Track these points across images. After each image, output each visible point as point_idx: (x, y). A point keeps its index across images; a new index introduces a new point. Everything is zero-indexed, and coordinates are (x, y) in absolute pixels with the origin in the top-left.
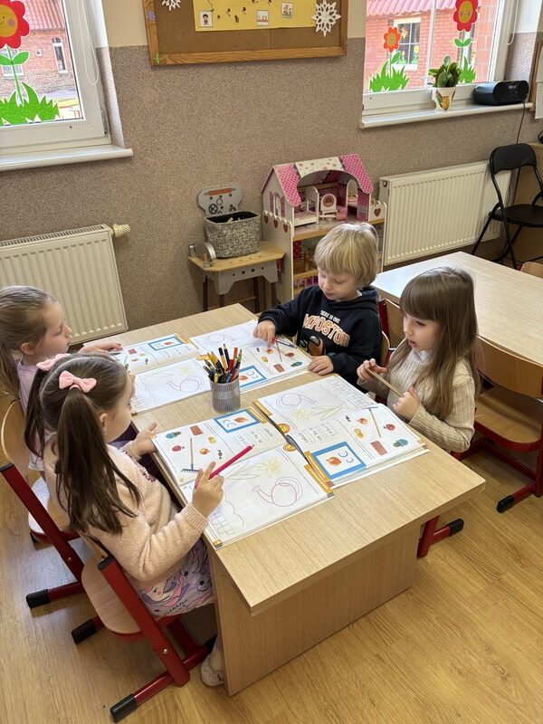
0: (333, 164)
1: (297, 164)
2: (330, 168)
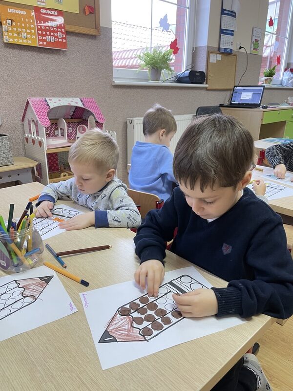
2: (73, 104)
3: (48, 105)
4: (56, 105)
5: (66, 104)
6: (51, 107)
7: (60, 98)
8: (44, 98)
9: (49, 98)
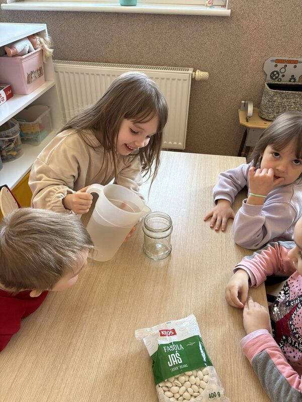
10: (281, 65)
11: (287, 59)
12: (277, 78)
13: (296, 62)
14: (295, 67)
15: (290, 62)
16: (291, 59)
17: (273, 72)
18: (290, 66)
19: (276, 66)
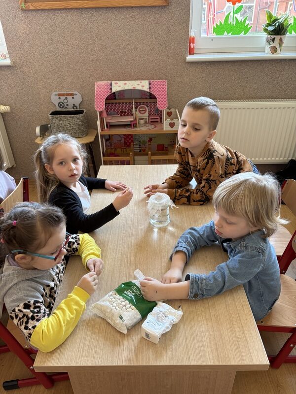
0: (143, 85)
1: (113, 83)
2: (139, 88)
3: (111, 89)
4: (119, 89)
5: (130, 87)
6: (114, 90)
7: (126, 82)
8: (110, 82)
9: (115, 82)
10: (63, 98)
11: (65, 93)
12: (63, 107)
13: (72, 95)
14: (73, 98)
15: (69, 95)
16: (68, 93)
17: (59, 103)
18: (70, 98)
19: (59, 98)
